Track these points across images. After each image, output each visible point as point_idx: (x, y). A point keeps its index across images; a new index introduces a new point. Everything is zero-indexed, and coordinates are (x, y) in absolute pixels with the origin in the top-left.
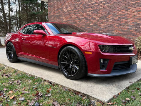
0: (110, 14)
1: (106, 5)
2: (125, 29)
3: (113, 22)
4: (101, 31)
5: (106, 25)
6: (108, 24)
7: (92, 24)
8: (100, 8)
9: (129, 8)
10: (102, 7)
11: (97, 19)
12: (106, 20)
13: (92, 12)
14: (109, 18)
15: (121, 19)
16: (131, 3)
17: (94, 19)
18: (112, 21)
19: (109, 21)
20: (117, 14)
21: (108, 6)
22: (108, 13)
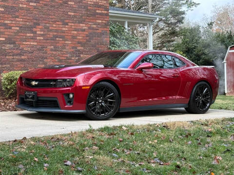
0: (39, 25)
1: (31, 4)
2: (63, 58)
3: (45, 41)
4: (23, 57)
5: (33, 46)
6: (35, 44)
7: (4, 39)
8: (21, 5)
9: (66, 21)
10: (25, 6)
11: (13, 28)
12: (32, 35)
13: (3, 10)
14: (38, 33)
15: (57, 39)
16: (69, 13)
17: (8, 27)
18: (42, 38)
19: (38, 38)
20: (50, 28)
21: (35, 7)
22: (35, 21)
